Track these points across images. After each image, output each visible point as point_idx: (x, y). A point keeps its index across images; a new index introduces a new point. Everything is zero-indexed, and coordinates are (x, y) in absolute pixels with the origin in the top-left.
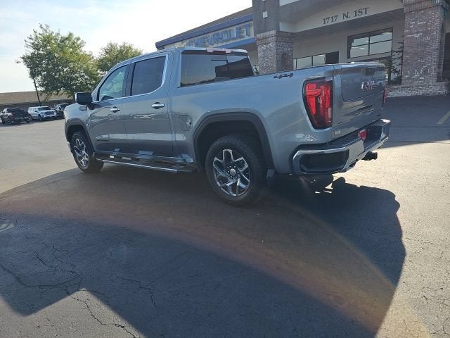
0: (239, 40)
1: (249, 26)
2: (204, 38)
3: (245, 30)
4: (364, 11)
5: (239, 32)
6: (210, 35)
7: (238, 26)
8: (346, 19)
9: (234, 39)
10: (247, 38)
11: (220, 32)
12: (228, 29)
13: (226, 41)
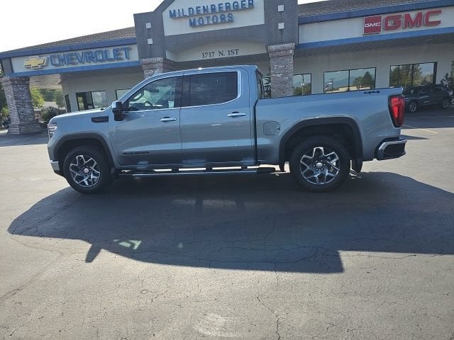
0: (116, 62)
1: (129, 49)
2: (71, 55)
3: (123, 52)
4: (235, 52)
5: (117, 53)
6: (80, 53)
7: (114, 48)
8: (221, 56)
9: (111, 60)
10: (126, 60)
11: (94, 51)
12: (104, 49)
13: (101, 61)
